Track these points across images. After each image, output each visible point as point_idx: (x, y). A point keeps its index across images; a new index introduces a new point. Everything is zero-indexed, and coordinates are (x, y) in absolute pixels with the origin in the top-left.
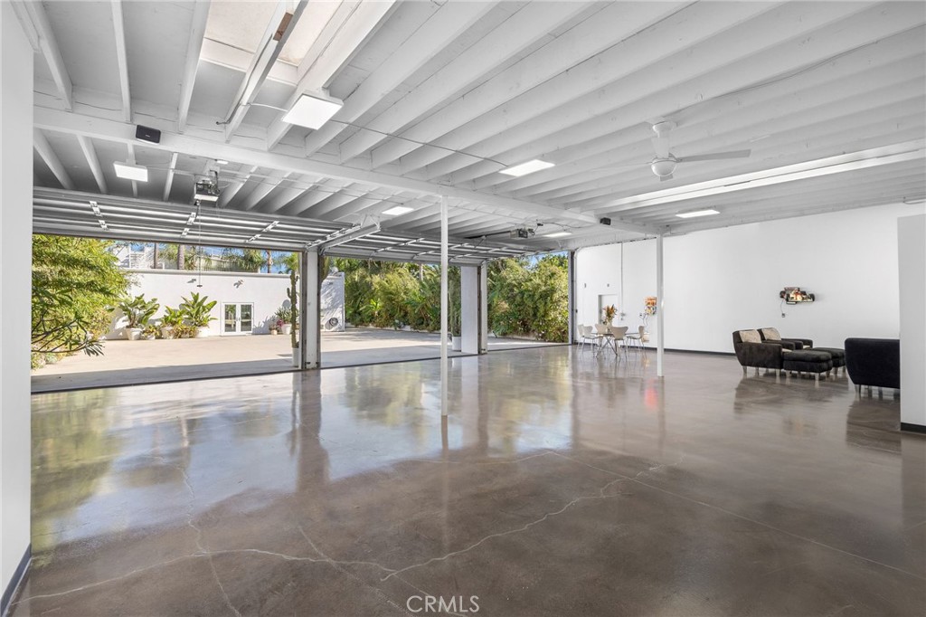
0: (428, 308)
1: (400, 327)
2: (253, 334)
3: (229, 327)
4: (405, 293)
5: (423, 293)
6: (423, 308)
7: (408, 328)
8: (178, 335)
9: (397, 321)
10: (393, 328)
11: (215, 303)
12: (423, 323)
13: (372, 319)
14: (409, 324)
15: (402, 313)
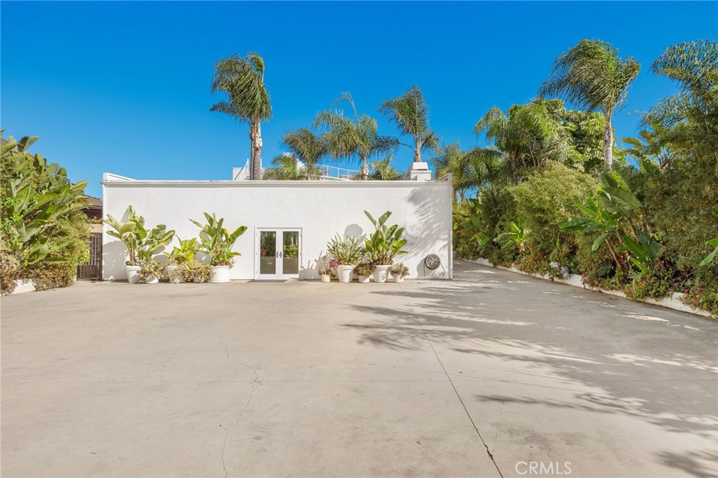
0: (628, 240)
1: (560, 276)
2: (300, 280)
3: (267, 268)
4: (570, 208)
5: (614, 202)
6: (613, 239)
7: (577, 281)
8: (189, 279)
9: (554, 265)
10: (547, 277)
11: (243, 229)
12: (612, 274)
13: (516, 255)
14: (580, 273)
15: (565, 249)
